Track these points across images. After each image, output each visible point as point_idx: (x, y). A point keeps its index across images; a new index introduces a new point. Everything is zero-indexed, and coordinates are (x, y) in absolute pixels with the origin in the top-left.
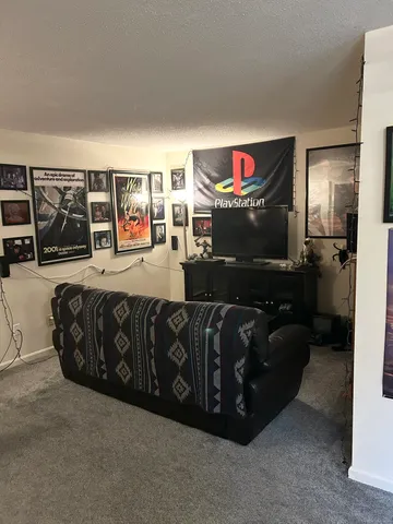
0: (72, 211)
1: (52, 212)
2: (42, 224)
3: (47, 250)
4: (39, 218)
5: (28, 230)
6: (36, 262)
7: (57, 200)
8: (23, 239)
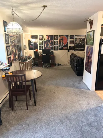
0: (82, 42)
1: (78, 42)
2: (76, 44)
3: (76, 48)
4: (75, 43)
5: (73, 45)
6: (74, 50)
7: (79, 40)
8: (72, 46)
